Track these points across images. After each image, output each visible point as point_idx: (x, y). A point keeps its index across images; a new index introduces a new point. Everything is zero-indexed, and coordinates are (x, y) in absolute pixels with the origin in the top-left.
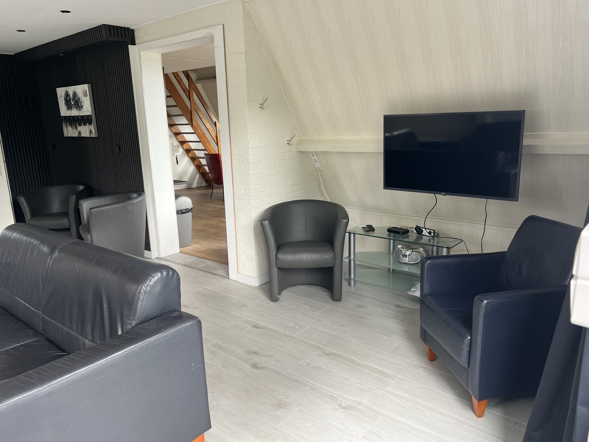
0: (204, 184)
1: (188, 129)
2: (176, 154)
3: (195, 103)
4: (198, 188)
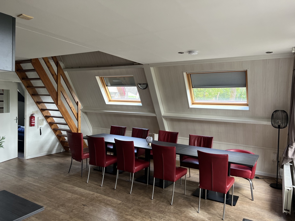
0: (62, 150)
1: (54, 107)
2: (40, 127)
3: (62, 86)
4: (58, 155)
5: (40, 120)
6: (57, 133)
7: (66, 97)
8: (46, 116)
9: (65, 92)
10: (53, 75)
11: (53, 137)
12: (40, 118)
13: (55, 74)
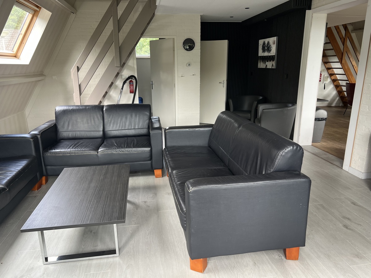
0: (341, 105)
1: (338, 65)
2: (324, 82)
3: (347, 47)
4: (336, 107)
5: (325, 77)
6: (339, 89)
7: (350, 56)
8: (330, 74)
9: (350, 52)
10: (341, 39)
11: (334, 92)
12: (325, 76)
13: (343, 37)
